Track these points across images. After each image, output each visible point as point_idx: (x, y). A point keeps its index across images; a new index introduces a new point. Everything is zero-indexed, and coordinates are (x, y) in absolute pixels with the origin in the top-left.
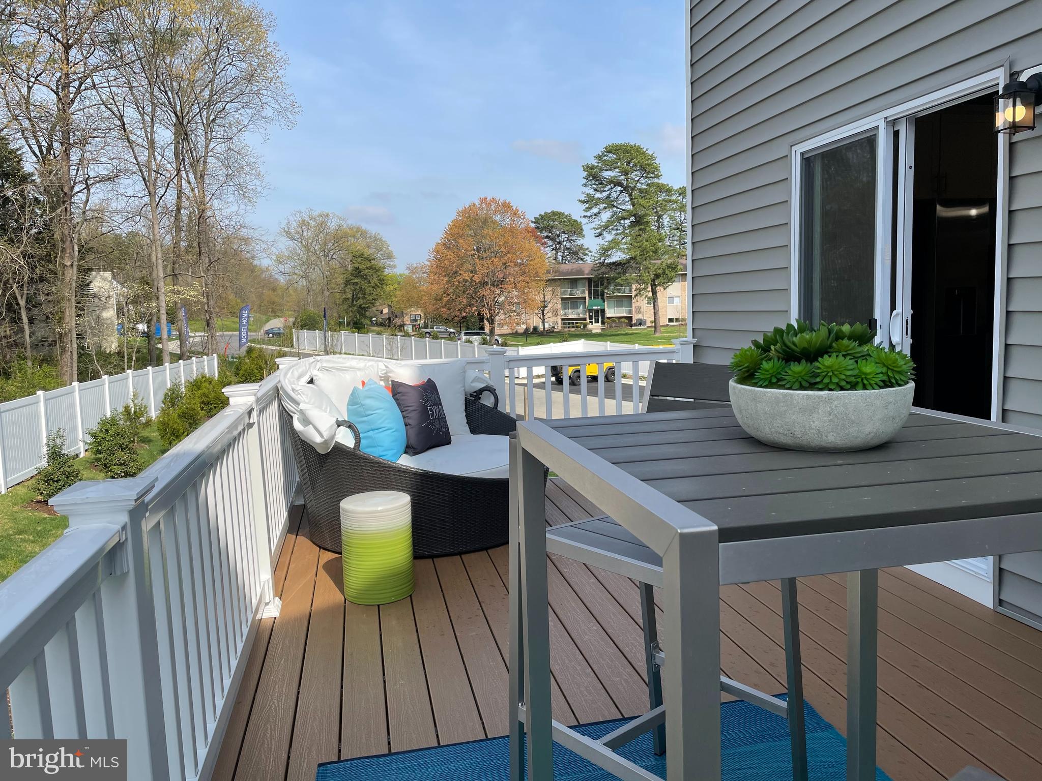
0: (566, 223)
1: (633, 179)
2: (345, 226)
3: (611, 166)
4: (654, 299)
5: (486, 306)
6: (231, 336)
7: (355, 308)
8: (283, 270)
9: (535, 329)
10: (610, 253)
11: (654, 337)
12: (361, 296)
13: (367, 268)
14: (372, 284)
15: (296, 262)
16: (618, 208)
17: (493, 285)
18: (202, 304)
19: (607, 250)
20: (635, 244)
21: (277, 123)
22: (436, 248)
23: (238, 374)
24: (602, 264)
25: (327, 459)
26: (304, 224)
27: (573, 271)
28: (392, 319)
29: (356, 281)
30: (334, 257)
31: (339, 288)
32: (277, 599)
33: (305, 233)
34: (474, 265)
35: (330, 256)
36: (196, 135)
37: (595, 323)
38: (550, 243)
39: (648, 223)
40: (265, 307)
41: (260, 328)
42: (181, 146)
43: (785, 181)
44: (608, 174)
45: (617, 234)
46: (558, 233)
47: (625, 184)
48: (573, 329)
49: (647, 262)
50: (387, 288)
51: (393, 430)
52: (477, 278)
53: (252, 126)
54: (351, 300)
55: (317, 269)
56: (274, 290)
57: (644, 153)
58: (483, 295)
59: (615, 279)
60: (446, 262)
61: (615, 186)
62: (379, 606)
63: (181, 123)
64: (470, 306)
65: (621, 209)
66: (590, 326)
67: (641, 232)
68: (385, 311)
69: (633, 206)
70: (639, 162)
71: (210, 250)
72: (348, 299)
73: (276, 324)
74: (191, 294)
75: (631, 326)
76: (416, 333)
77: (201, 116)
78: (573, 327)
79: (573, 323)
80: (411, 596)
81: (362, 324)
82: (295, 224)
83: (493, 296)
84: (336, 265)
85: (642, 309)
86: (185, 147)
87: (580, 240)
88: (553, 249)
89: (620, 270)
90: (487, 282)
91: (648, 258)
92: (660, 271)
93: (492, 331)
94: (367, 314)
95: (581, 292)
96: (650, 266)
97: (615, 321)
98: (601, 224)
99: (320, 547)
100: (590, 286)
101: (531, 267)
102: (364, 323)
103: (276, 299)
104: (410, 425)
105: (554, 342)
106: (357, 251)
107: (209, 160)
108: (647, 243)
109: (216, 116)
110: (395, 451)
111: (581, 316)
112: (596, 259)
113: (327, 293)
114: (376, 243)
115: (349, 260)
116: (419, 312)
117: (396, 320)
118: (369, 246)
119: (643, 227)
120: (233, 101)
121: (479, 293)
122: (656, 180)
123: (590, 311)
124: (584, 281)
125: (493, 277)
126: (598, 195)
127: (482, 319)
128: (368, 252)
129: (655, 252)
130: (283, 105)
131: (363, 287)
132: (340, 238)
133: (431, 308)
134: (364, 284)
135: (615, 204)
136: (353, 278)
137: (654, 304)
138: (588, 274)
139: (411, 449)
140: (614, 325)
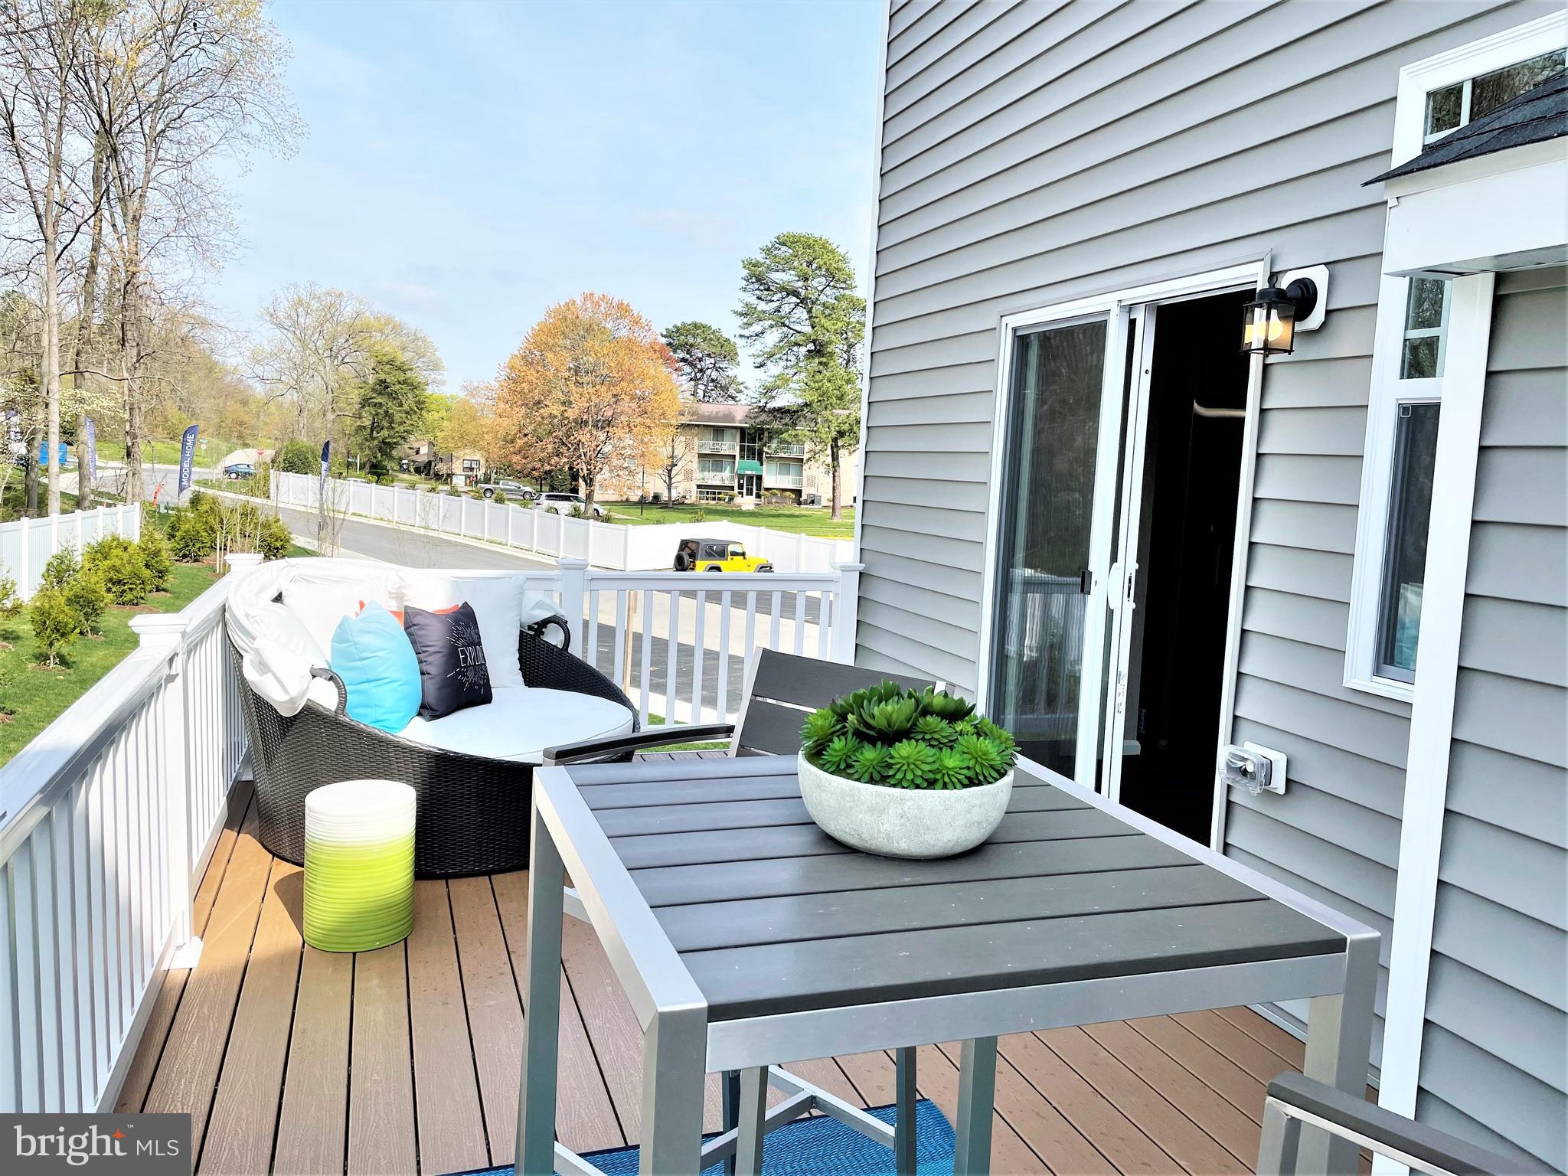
0: (712, 342)
1: (816, 288)
2: (368, 313)
3: (785, 265)
4: (834, 467)
5: (583, 457)
6: (167, 473)
7: (376, 442)
8: (261, 374)
9: (656, 497)
10: (774, 394)
11: (831, 524)
12: (385, 424)
13: (399, 383)
14: (406, 407)
15: (284, 363)
16: (791, 329)
17: (596, 426)
18: (123, 421)
19: (769, 390)
20: (812, 384)
21: (267, 147)
22: (510, 362)
23: (173, 536)
24: (762, 409)
25: (293, 724)
26: (302, 305)
27: (719, 415)
28: (433, 464)
29: (379, 400)
30: (346, 360)
31: (351, 409)
32: (197, 939)
33: (301, 320)
34: (568, 394)
35: (340, 359)
36: (131, 152)
37: (747, 494)
38: (688, 369)
39: (832, 354)
40: (227, 430)
41: (218, 460)
42: (104, 166)
43: (991, 363)
44: (777, 276)
45: (787, 367)
46: (700, 355)
47: (803, 294)
48: (714, 502)
49: (828, 412)
50: (429, 417)
51: (401, 683)
52: (571, 414)
53: (224, 147)
54: (369, 430)
55: (317, 378)
56: (245, 403)
57: (833, 252)
58: (580, 441)
59: (780, 432)
60: (524, 385)
61: (788, 295)
62: (354, 954)
63: (108, 132)
64: (557, 455)
65: (795, 330)
66: (738, 500)
67: (821, 367)
68: (424, 450)
69: (813, 327)
70: (825, 263)
71: (141, 336)
72: (364, 427)
73: (243, 457)
74: (102, 404)
75: (800, 505)
76: (470, 489)
77: (141, 124)
78: (714, 499)
79: (714, 493)
80: (406, 939)
81: (384, 468)
82: (286, 303)
83: (595, 443)
84: (348, 373)
85: (815, 479)
86: (111, 168)
87: (732, 369)
88: (691, 379)
89: (787, 420)
90: (586, 422)
91: (829, 406)
92: (846, 427)
93: (589, 497)
94: (394, 453)
95: (730, 446)
96: (831, 418)
97: (775, 494)
98: (765, 350)
99: (274, 855)
100: (742, 440)
101: (656, 405)
102: (389, 468)
103: (246, 418)
104: (428, 674)
105: (683, 521)
106: (384, 355)
107: (150, 193)
108: (829, 384)
109: (167, 125)
110: (401, 714)
111: (727, 483)
112: (754, 400)
113: (330, 416)
114: (417, 345)
115: (370, 368)
116: (478, 456)
117: (440, 466)
118: (404, 349)
119: (824, 360)
120: (197, 106)
121: (572, 438)
122: (847, 292)
123: (741, 477)
124: (734, 431)
125: (597, 414)
126: (762, 306)
127: (575, 477)
128: (402, 358)
129: (840, 398)
130: (278, 120)
131: (390, 411)
132: (357, 332)
133: (496, 452)
134: (393, 409)
135: (787, 322)
136: (374, 395)
137: (834, 474)
138: (740, 422)
139: (430, 711)
140: (774, 500)
